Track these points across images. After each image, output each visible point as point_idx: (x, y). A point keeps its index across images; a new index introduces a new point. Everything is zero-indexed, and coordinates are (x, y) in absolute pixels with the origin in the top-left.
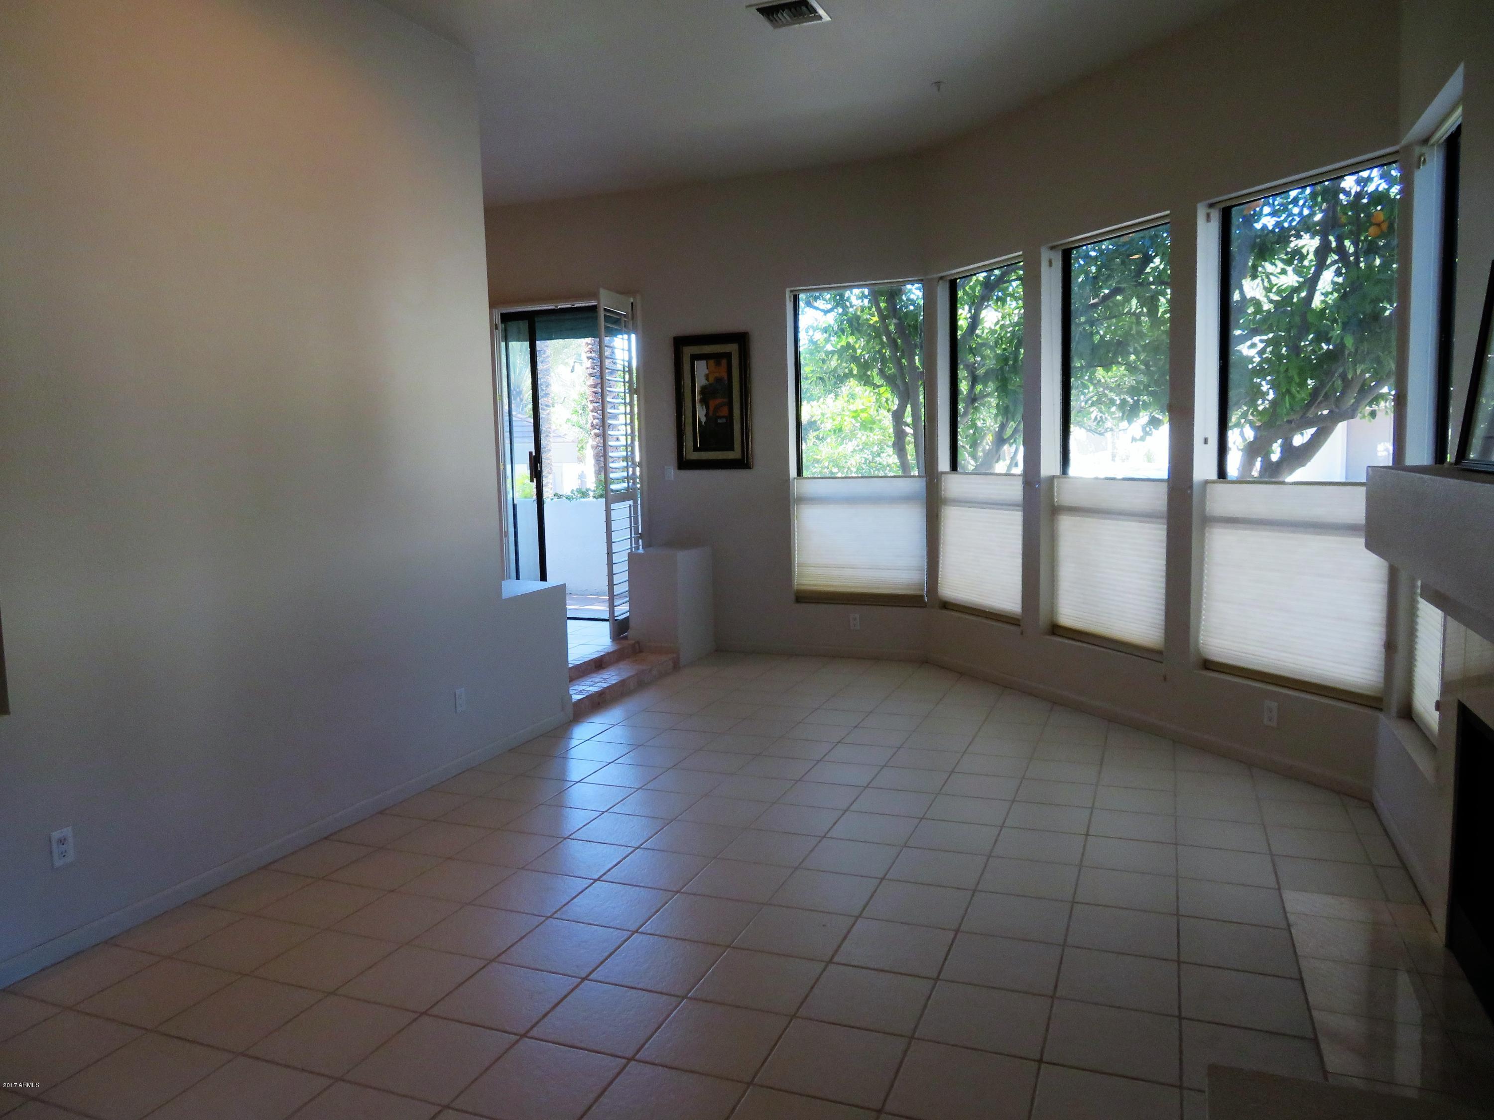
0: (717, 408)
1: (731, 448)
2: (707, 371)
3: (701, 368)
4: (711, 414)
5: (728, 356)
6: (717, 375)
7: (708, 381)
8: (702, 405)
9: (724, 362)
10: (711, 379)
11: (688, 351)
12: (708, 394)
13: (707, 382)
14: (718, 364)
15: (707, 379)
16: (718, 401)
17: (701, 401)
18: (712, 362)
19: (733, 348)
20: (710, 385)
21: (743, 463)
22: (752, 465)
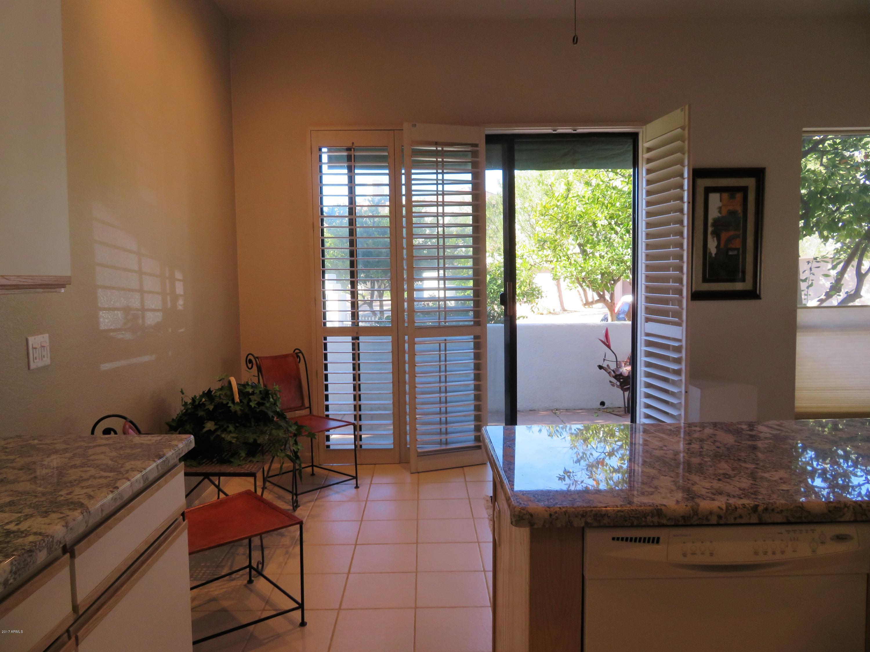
0: (729, 240)
1: (742, 280)
2: (720, 204)
4: (722, 245)
5: (744, 190)
6: (731, 208)
7: (720, 213)
8: (714, 237)
9: (739, 196)
10: (724, 212)
11: (704, 183)
12: (720, 226)
13: (719, 215)
14: (732, 197)
15: (720, 212)
16: (731, 233)
17: (712, 233)
18: (725, 195)
19: (750, 182)
20: (723, 217)
21: (753, 294)
22: (762, 296)
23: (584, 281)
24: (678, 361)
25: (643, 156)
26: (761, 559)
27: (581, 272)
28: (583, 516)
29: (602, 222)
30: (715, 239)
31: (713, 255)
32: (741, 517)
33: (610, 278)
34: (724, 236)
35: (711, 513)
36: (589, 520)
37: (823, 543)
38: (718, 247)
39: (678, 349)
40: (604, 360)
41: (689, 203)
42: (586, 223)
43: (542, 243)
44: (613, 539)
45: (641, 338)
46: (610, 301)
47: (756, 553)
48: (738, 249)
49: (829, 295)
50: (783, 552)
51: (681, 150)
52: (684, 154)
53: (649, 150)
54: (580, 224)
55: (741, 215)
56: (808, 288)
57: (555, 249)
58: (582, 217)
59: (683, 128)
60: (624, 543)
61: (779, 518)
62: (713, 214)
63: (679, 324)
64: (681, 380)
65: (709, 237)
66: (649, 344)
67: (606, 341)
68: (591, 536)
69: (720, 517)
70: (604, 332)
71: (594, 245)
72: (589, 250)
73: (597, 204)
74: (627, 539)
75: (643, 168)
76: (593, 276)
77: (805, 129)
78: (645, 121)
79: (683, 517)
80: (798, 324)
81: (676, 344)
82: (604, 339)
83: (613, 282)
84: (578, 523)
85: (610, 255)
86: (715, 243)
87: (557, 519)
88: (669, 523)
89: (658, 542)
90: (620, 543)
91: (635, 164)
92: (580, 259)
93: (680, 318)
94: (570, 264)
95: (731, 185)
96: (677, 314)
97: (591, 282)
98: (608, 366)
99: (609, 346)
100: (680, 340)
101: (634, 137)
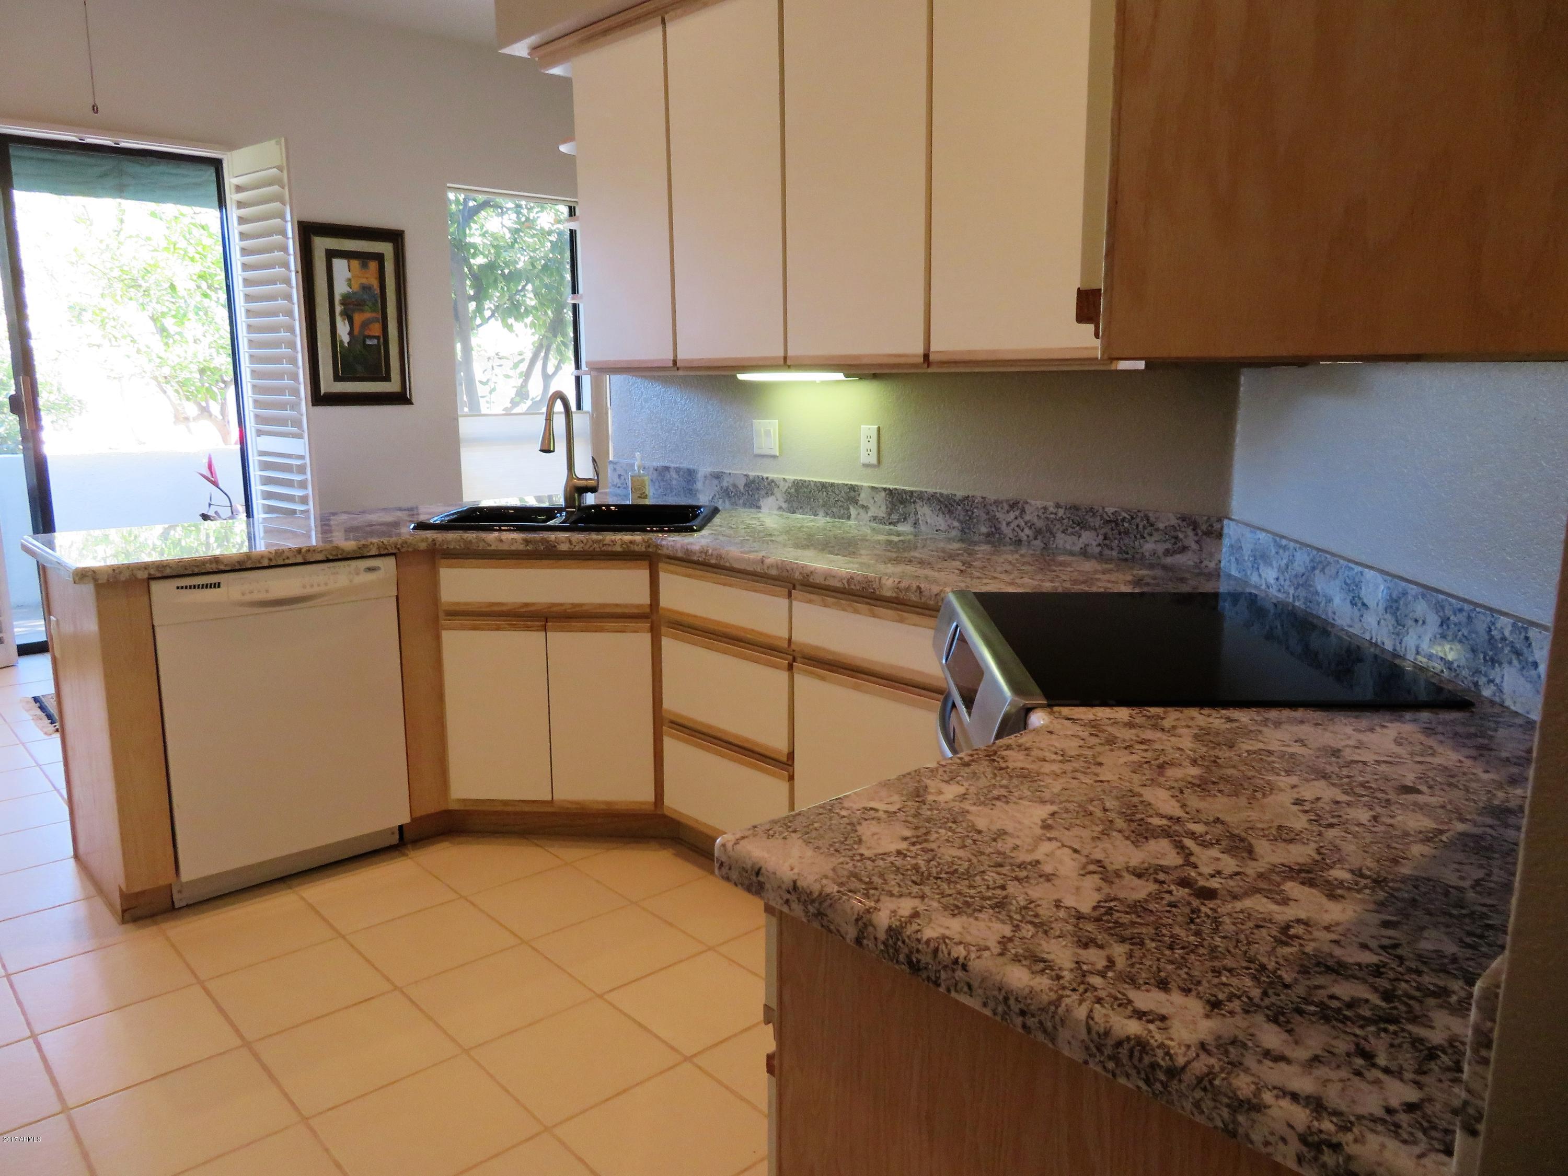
0: (365, 324)
1: (387, 378)
2: (349, 275)
3: (340, 266)
4: (356, 332)
5: (379, 258)
6: (364, 281)
8: (344, 319)
9: (373, 265)
10: (356, 287)
11: (321, 244)
12: (351, 305)
13: (350, 290)
14: (364, 266)
15: (350, 286)
16: (368, 315)
17: (342, 314)
18: (355, 263)
19: (386, 248)
20: (355, 293)
21: (401, 398)
22: (414, 401)
23: (167, 383)
24: (302, 485)
25: (231, 197)
26: (308, 591)
27: (160, 366)
28: (146, 569)
29: (184, 284)
30: (347, 322)
31: (346, 345)
32: (288, 558)
33: (217, 377)
34: (358, 318)
35: (262, 557)
36: (152, 572)
37: (357, 574)
38: (351, 333)
39: (301, 470)
40: (210, 505)
41: (297, 272)
42: (157, 283)
43: (78, 312)
44: (178, 588)
45: (253, 460)
46: (221, 417)
47: (304, 587)
48: (378, 338)
49: (514, 404)
50: (326, 584)
51: (279, 198)
52: (284, 204)
53: (239, 189)
54: (148, 285)
55: (377, 291)
56: (490, 393)
57: (103, 325)
58: (149, 272)
59: (280, 168)
60: (188, 591)
61: (320, 557)
62: (341, 288)
63: (300, 436)
64: (307, 511)
65: (338, 318)
66: (266, 466)
67: (209, 475)
68: (155, 587)
69: (270, 560)
70: (206, 461)
71: (181, 318)
72: (172, 329)
73: (174, 252)
74: (190, 587)
75: (234, 213)
76: (183, 376)
77: (448, 185)
78: (232, 146)
79: (239, 562)
80: (461, 436)
81: (299, 462)
82: (206, 472)
83: (223, 385)
84: (143, 575)
85: (210, 338)
86: (348, 328)
87: (120, 573)
88: (227, 568)
89: (219, 587)
90: (184, 591)
91: (222, 203)
92: (156, 342)
93: (300, 426)
94: (139, 351)
95: (359, 250)
96: (297, 423)
97: (182, 384)
98: (216, 513)
99: (215, 484)
100: (302, 457)
101: (217, 164)
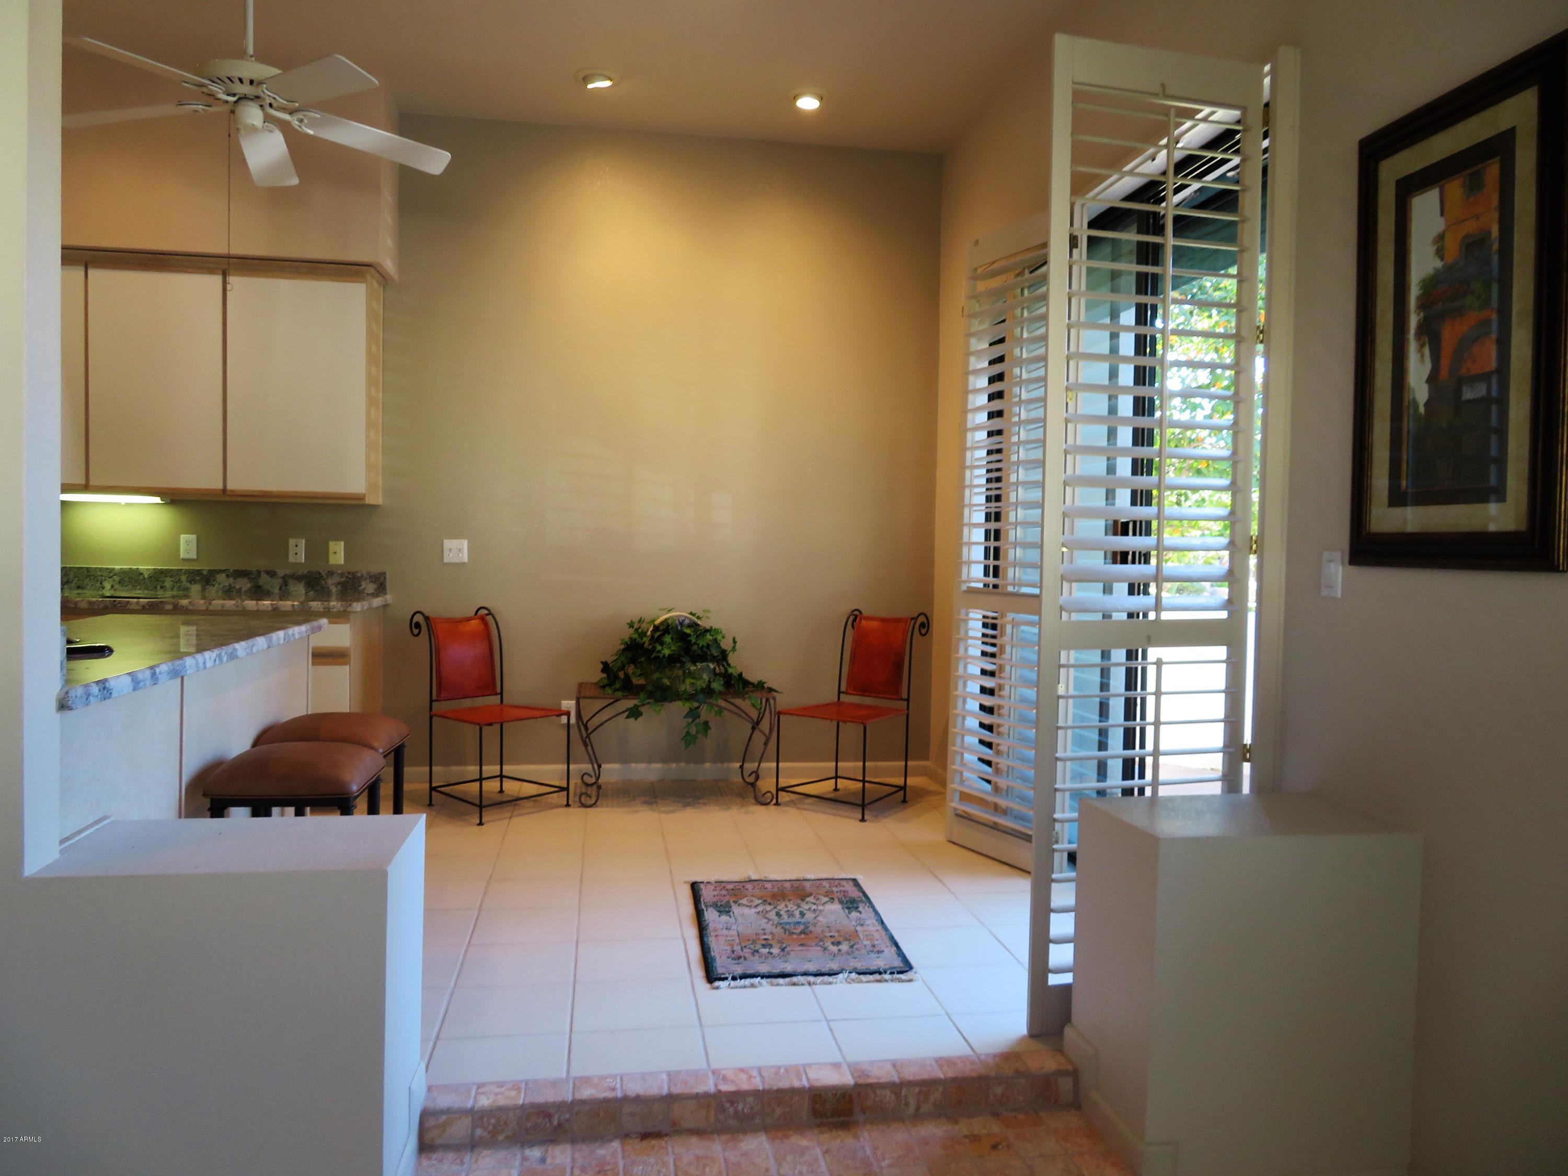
0: (1465, 347)
1: (1497, 491)
2: (1440, 225)
3: (1427, 211)
4: (1444, 373)
5: (1504, 146)
6: (1470, 230)
7: (1442, 258)
8: (1422, 346)
9: (1492, 174)
10: (1452, 248)
12: (1442, 302)
13: (1439, 264)
14: (1474, 185)
15: (1440, 252)
16: (1471, 319)
18: (1455, 188)
19: (1518, 110)
20: (1449, 268)
30: (1427, 350)
31: (1422, 410)
34: (1450, 333)
38: (1432, 380)
48: (1486, 377)
55: (1495, 244)
62: (1423, 265)
65: (1412, 347)
86: (1426, 366)
95: (1464, 145)
